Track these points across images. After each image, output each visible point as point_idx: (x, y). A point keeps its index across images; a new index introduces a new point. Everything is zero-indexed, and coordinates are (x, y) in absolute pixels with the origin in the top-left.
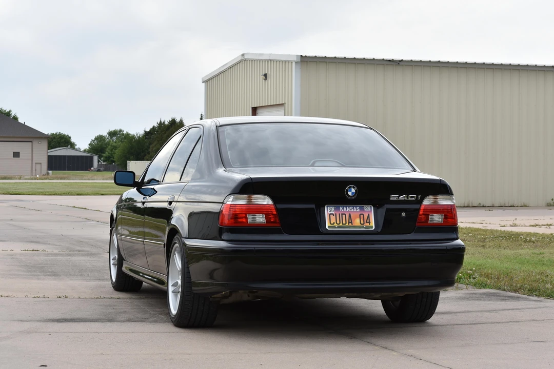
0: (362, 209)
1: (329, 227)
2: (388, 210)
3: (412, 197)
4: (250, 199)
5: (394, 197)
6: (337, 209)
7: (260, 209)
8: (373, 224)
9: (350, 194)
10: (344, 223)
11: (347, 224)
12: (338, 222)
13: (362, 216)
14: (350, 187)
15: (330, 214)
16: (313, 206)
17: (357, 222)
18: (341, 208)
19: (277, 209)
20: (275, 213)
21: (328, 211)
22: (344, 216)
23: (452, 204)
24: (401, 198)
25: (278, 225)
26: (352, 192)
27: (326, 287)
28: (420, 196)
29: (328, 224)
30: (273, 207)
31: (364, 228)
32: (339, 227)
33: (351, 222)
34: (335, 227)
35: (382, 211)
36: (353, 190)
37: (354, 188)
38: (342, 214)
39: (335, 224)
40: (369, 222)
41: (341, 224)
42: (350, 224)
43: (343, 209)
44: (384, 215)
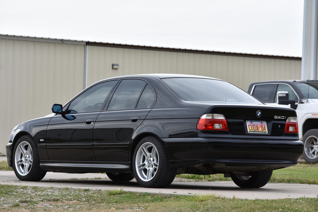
0: (262, 123)
1: (249, 131)
2: (274, 124)
3: (283, 117)
4: (213, 116)
5: (276, 117)
6: (251, 123)
7: (219, 122)
8: (267, 131)
9: (258, 115)
10: (255, 130)
11: (256, 131)
12: (253, 129)
13: (262, 126)
14: (258, 111)
15: (249, 125)
16: (242, 121)
17: (260, 129)
18: (253, 122)
19: (227, 122)
20: (226, 123)
21: (248, 123)
22: (254, 126)
23: (296, 122)
24: (279, 118)
25: (227, 130)
26: (259, 114)
27: (249, 162)
28: (286, 117)
29: (248, 130)
30: (225, 121)
31: (263, 132)
32: (253, 132)
33: (258, 129)
34: (251, 132)
35: (271, 124)
36: (260, 113)
37: (260, 112)
38: (254, 125)
39: (252, 130)
40: (265, 130)
41: (254, 130)
42: (258, 130)
43: (254, 122)
44: (272, 126)
